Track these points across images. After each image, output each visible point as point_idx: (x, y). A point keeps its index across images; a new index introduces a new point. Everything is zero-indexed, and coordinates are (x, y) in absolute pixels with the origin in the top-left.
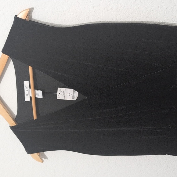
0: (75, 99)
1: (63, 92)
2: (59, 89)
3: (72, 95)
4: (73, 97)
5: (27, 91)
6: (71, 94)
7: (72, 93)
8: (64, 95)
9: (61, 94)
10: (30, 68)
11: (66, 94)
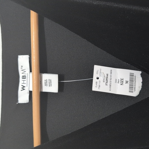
0: (135, 94)
1: (107, 75)
2: (97, 68)
3: (127, 82)
4: (132, 88)
5: (24, 77)
6: (124, 82)
7: (128, 80)
8: (109, 83)
9: (101, 79)
10: (33, 16)
11: (113, 81)
